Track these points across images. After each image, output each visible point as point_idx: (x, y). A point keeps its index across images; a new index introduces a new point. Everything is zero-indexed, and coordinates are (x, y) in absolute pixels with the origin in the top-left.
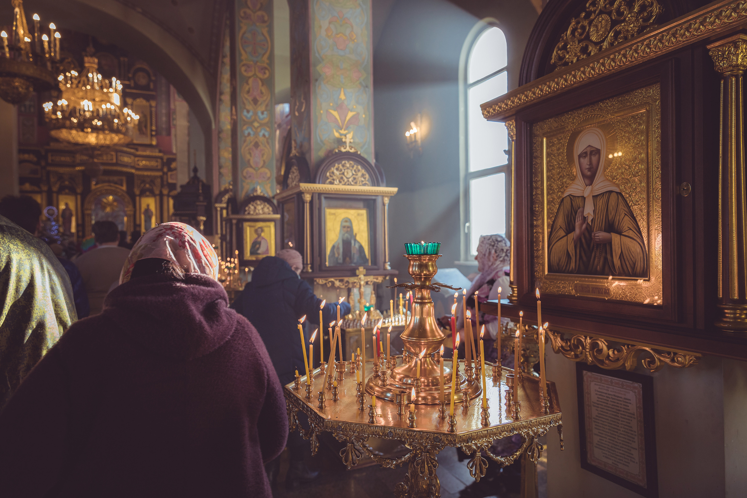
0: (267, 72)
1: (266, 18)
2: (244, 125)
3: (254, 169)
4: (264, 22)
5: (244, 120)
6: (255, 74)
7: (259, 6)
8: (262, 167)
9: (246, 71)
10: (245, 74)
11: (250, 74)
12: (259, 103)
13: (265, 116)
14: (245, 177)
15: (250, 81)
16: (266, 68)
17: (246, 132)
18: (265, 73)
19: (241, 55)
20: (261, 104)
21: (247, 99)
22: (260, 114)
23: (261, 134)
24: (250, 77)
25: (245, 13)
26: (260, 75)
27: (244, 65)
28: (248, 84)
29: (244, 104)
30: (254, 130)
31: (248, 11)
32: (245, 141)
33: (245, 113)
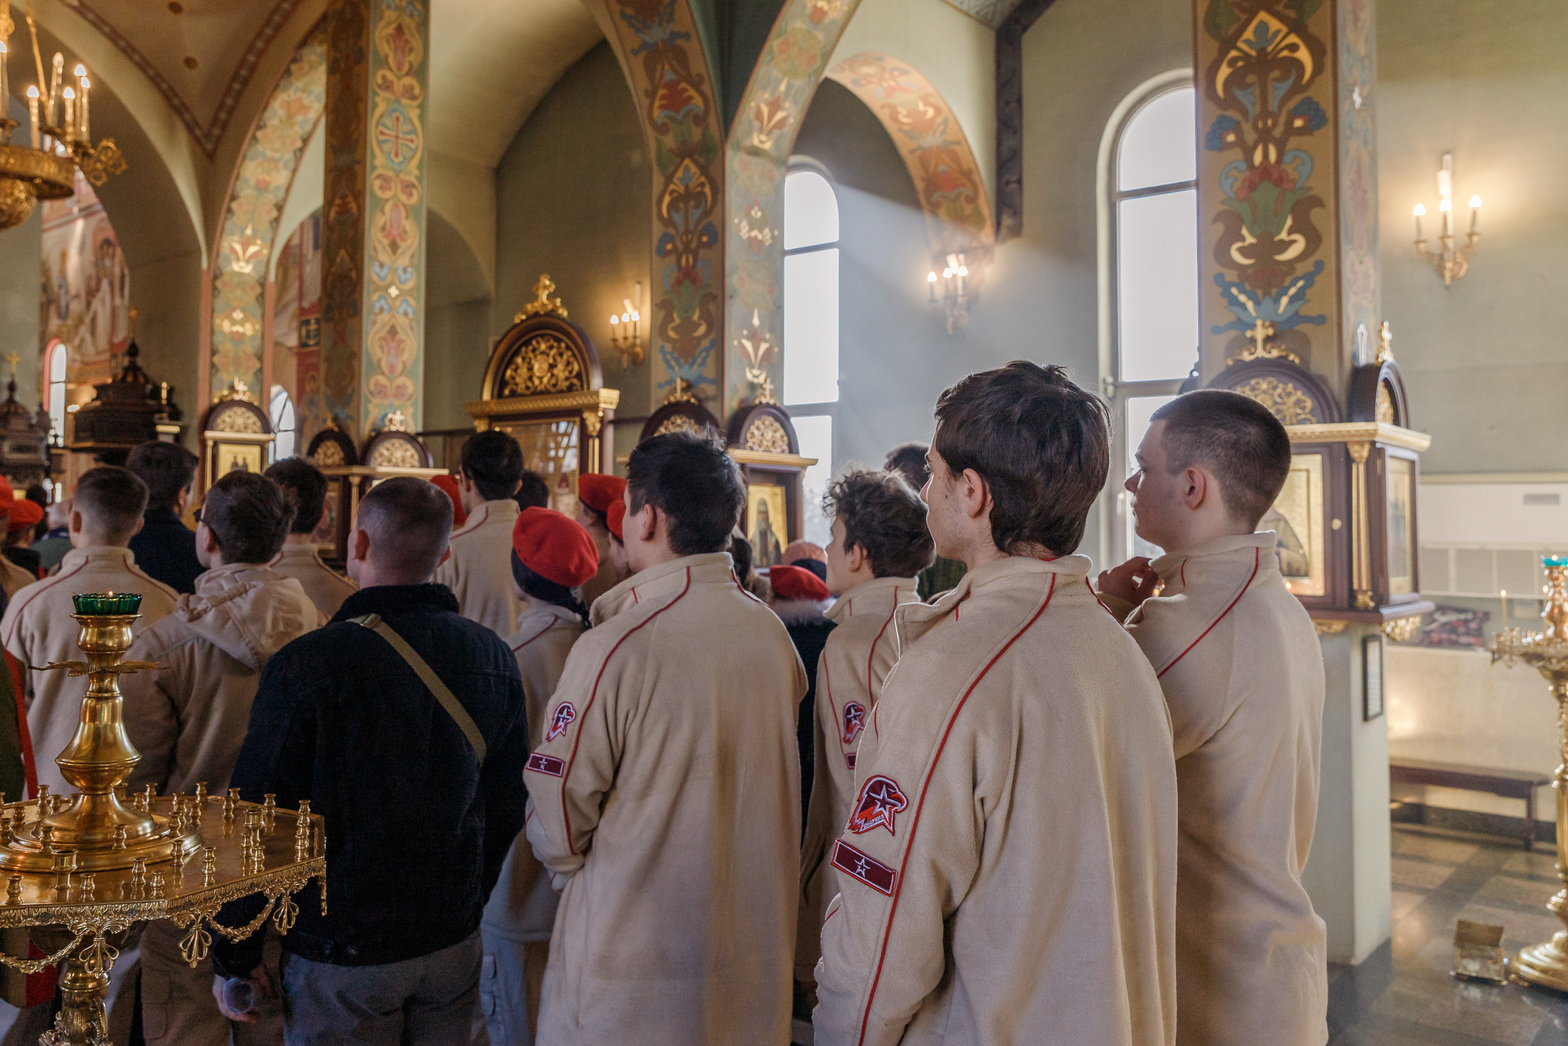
0: (414, 192)
1: (417, 91)
2: (375, 291)
3: (388, 378)
4: (413, 98)
5: (374, 283)
6: (395, 196)
7: (406, 67)
8: (401, 375)
9: (381, 188)
10: (379, 193)
11: (388, 194)
12: (400, 251)
13: (408, 276)
14: (371, 393)
15: (388, 208)
16: (413, 186)
17: (377, 306)
18: (411, 195)
19: (374, 156)
20: (403, 253)
21: (380, 242)
22: (400, 272)
23: (401, 310)
24: (387, 200)
25: (384, 78)
26: (403, 198)
27: (378, 177)
28: (383, 213)
29: (375, 250)
30: (390, 301)
31: (390, 76)
32: (374, 323)
33: (377, 269)
